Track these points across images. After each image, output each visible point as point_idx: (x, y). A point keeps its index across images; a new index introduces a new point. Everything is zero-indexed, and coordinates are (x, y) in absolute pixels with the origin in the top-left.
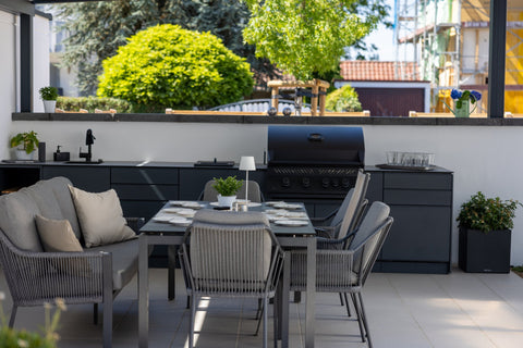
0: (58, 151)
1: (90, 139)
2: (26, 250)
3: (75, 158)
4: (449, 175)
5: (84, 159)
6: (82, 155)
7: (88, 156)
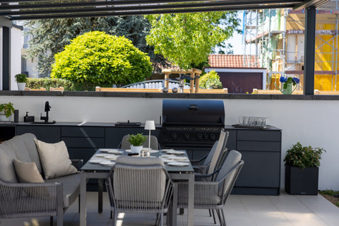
0: (27, 115)
1: (47, 108)
2: (7, 182)
3: (38, 120)
4: (279, 132)
5: (44, 121)
6: (42, 118)
7: (46, 119)
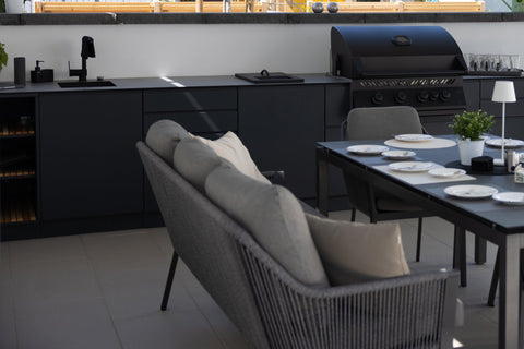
0: (38, 68)
5: (77, 78)
6: (73, 73)
7: (82, 73)
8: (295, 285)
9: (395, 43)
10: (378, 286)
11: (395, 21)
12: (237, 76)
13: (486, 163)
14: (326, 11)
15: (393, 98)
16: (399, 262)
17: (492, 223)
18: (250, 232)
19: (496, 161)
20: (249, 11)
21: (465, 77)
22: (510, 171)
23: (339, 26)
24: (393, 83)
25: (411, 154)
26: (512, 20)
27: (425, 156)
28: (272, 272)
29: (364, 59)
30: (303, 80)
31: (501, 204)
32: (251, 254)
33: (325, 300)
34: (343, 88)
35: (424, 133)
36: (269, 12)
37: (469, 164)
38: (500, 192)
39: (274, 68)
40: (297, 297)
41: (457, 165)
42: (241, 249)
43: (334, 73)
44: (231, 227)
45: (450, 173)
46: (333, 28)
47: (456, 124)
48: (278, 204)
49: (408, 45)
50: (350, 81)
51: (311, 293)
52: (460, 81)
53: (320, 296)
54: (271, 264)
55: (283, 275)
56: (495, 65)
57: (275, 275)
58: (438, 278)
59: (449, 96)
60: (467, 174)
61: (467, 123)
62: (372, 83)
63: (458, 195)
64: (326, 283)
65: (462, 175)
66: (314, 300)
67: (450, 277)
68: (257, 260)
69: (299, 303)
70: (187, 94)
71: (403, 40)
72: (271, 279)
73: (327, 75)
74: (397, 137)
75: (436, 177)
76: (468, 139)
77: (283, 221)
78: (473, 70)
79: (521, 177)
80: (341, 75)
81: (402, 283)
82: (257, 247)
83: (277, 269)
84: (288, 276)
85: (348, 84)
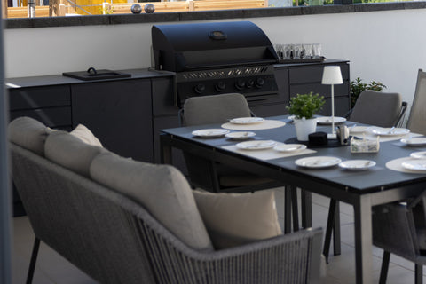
8: (188, 252)
9: (212, 38)
10: (257, 247)
11: (207, 19)
12: (65, 75)
13: (321, 138)
14: (143, 12)
15: (214, 88)
16: (273, 224)
17: (345, 186)
18: (145, 207)
19: (329, 136)
20: (54, 15)
21: (275, 66)
22: (343, 143)
23: (158, 25)
24: (212, 74)
25: (251, 134)
26: (311, 13)
27: (264, 135)
28: (167, 241)
29: (185, 54)
30: (130, 76)
31: (347, 170)
32: (148, 227)
33: (214, 263)
34: (168, 81)
35: (252, 116)
36: (67, 15)
37: (307, 139)
38: (343, 161)
39: (100, 66)
40: (190, 262)
41: (294, 141)
42: (139, 223)
43: (157, 68)
44: (128, 205)
45: (292, 148)
46: (153, 27)
47: (292, 106)
48: (170, 181)
49: (223, 39)
50: (174, 73)
51: (202, 257)
52: (271, 69)
53: (209, 259)
54: (166, 235)
55: (177, 243)
56: (299, 54)
57: (170, 244)
58: (307, 236)
59: (263, 83)
60: (308, 148)
61: (302, 104)
62: (193, 75)
63: (308, 165)
64: (211, 247)
65: (304, 149)
66: (204, 263)
67: (315, 235)
68: (153, 232)
69: (191, 266)
70: (23, 93)
71: (219, 35)
72: (167, 248)
73: (149, 70)
74: (231, 121)
75: (281, 152)
76: (304, 118)
77: (175, 196)
78: (289, 58)
79: (355, 147)
80: (163, 69)
81: (277, 242)
82: (153, 221)
83: (172, 239)
84: (182, 244)
85: (172, 77)
